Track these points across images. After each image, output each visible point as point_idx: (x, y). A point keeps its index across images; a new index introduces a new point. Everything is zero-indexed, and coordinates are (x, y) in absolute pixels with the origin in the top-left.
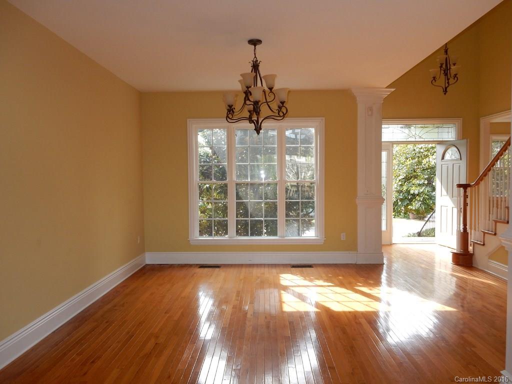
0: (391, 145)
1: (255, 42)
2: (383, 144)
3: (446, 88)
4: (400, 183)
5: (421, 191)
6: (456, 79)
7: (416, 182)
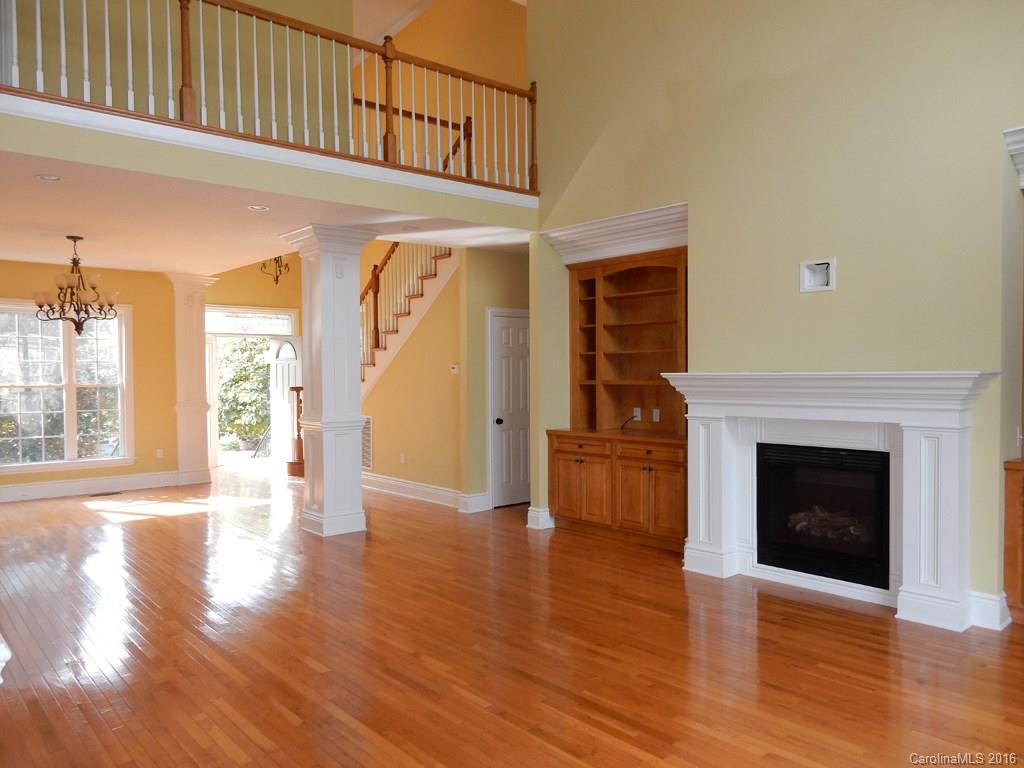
0: (214, 338)
1: (75, 239)
2: (207, 336)
3: (277, 277)
4: (224, 388)
5: (254, 398)
6: (287, 269)
7: (247, 385)
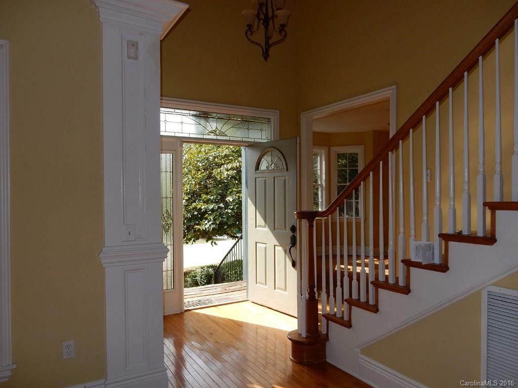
0: (179, 143)
3: (267, 49)
6: (283, 33)
